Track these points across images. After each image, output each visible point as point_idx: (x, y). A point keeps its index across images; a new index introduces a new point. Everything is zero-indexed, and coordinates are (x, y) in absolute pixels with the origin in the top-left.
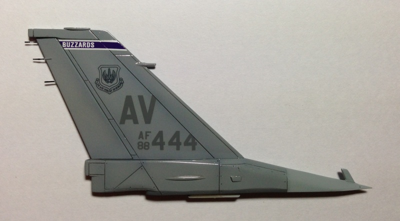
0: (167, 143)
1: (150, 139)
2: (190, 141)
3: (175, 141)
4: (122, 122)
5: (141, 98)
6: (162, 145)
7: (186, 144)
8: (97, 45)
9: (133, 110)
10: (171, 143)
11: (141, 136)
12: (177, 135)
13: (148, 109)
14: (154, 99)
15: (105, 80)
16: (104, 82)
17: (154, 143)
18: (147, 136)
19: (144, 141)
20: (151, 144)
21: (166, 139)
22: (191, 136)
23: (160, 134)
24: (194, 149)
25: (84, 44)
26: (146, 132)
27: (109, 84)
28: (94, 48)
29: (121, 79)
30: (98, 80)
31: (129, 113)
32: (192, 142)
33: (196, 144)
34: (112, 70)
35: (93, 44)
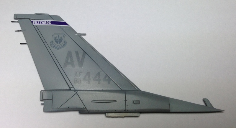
0: (92, 79)
1: (82, 77)
3: (97, 78)
4: (65, 66)
6: (89, 80)
8: (53, 23)
9: (72, 59)
13: (81, 59)
14: (85, 53)
16: (55, 43)
17: (84, 79)
19: (78, 78)
22: (107, 76)
23: (88, 73)
24: (109, 83)
25: (45, 22)
27: (58, 44)
29: (65, 42)
30: (52, 42)
31: (69, 61)
33: (110, 80)
35: (50, 22)
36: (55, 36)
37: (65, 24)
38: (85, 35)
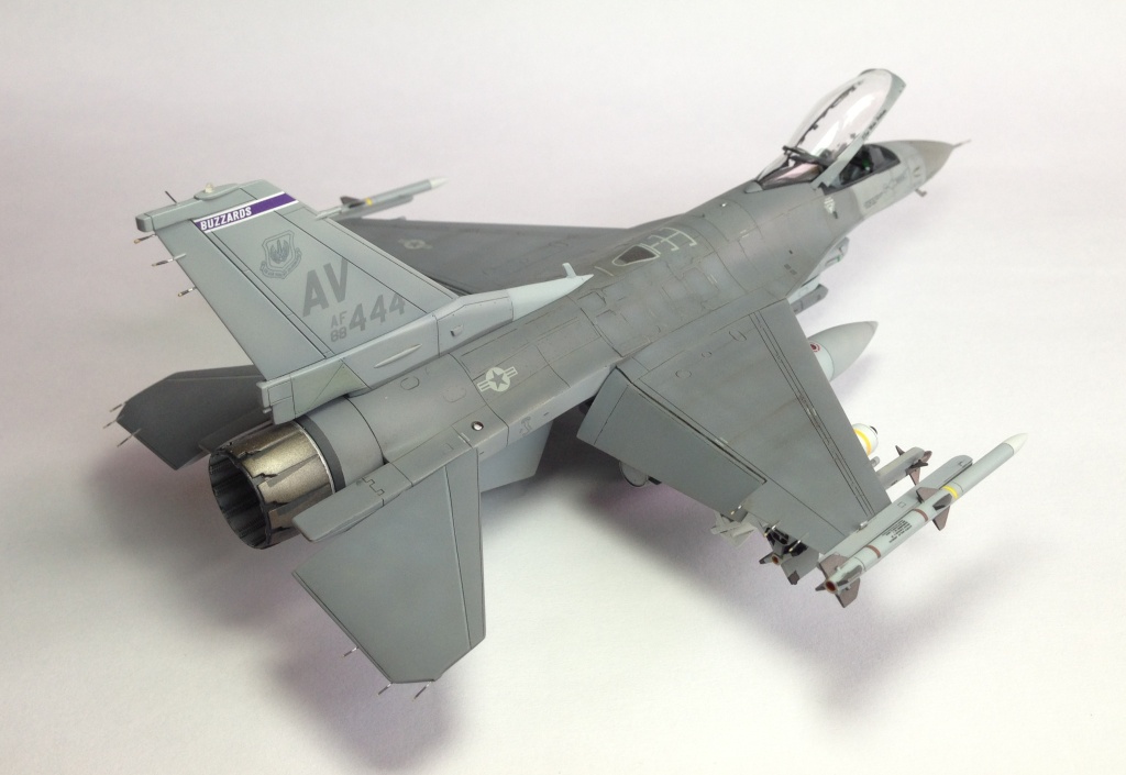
0: (368, 318)
1: (347, 322)
3: (378, 311)
5: (328, 268)
7: (392, 308)
8: (256, 209)
10: (373, 316)
11: (334, 322)
12: (380, 300)
13: (338, 279)
14: (345, 260)
16: (273, 263)
18: (341, 318)
19: (338, 328)
20: (348, 328)
21: (367, 313)
26: (341, 314)
27: (282, 264)
28: (253, 214)
29: (298, 251)
30: (264, 264)
31: (314, 296)
32: (398, 302)
33: (404, 304)
34: (281, 240)
35: (248, 210)
36: (270, 245)
37: (285, 199)
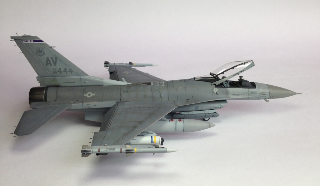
1: (57, 70)
2: (70, 71)
3: (65, 71)
4: (47, 65)
5: (52, 58)
6: (61, 72)
7: (69, 71)
8: (34, 41)
9: (50, 62)
10: (64, 71)
11: (54, 69)
12: (66, 69)
13: (55, 61)
14: (56, 58)
15: (39, 52)
17: (58, 72)
19: (55, 71)
21: (62, 70)
22: (70, 69)
23: (60, 69)
24: (72, 73)
25: (30, 41)
26: (55, 68)
27: (40, 54)
29: (44, 52)
30: (36, 52)
31: (48, 62)
32: (71, 71)
34: (40, 49)
35: (33, 41)
36: (38, 49)
37: (42, 41)
38: (55, 47)
